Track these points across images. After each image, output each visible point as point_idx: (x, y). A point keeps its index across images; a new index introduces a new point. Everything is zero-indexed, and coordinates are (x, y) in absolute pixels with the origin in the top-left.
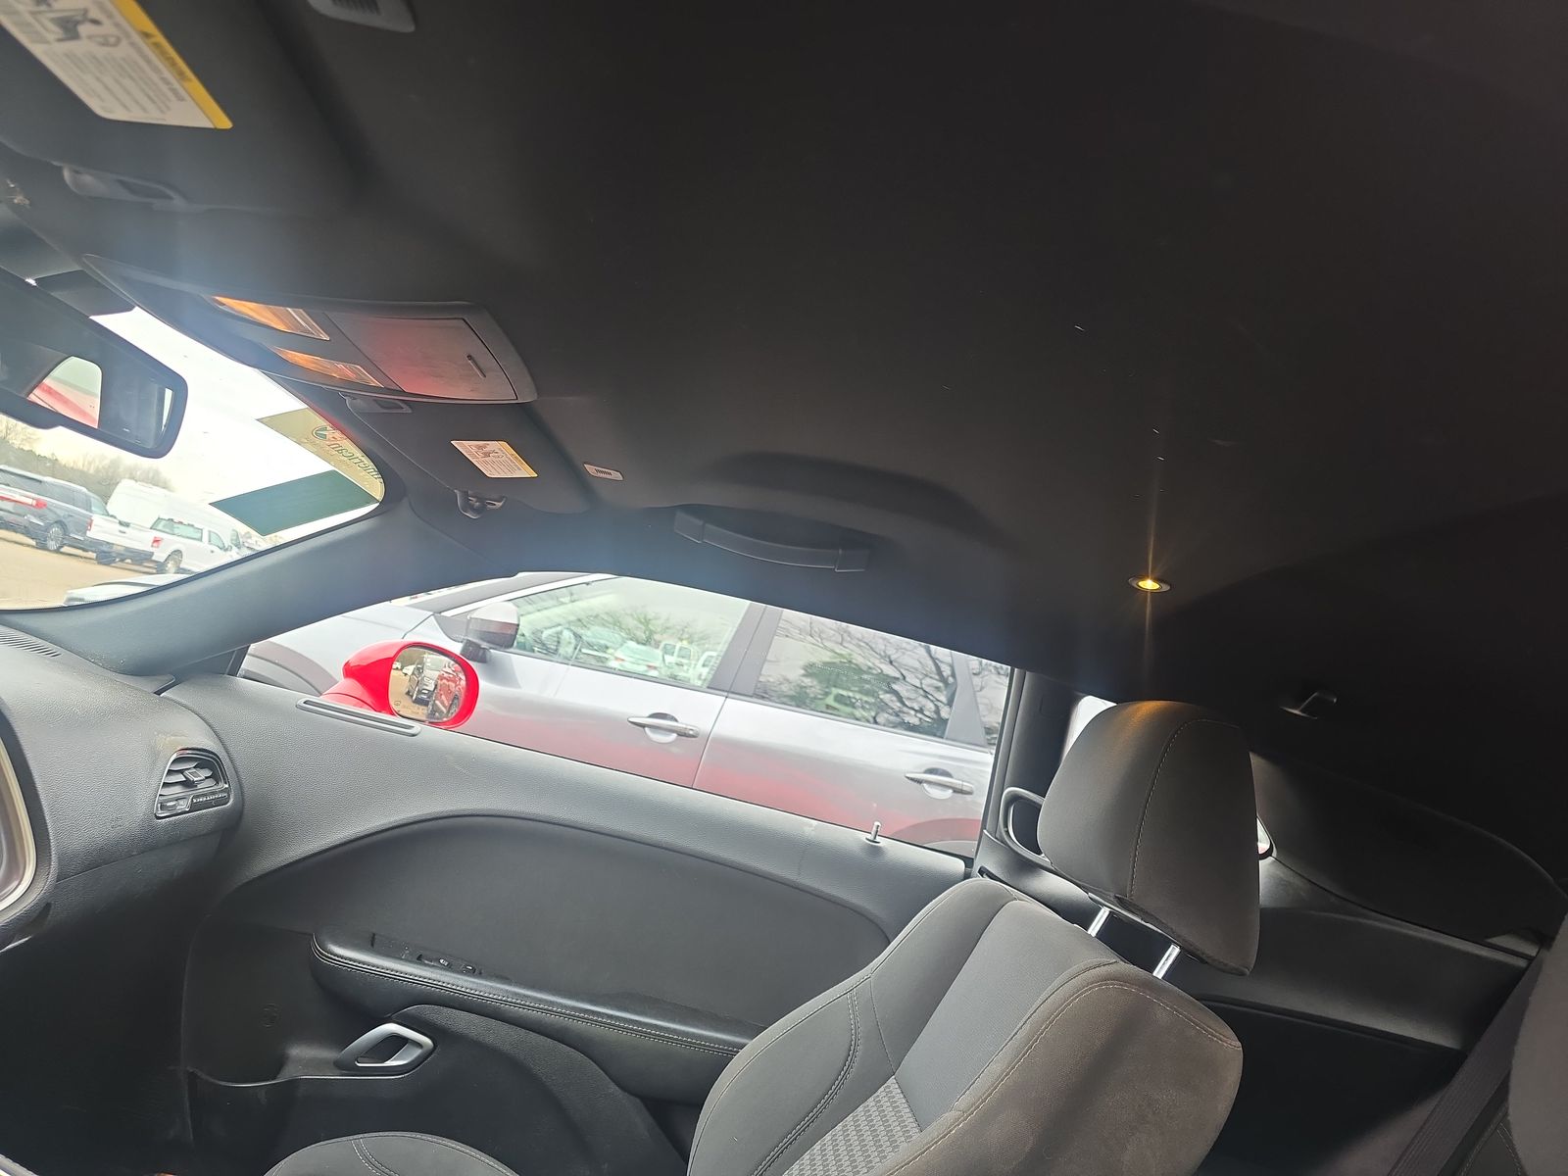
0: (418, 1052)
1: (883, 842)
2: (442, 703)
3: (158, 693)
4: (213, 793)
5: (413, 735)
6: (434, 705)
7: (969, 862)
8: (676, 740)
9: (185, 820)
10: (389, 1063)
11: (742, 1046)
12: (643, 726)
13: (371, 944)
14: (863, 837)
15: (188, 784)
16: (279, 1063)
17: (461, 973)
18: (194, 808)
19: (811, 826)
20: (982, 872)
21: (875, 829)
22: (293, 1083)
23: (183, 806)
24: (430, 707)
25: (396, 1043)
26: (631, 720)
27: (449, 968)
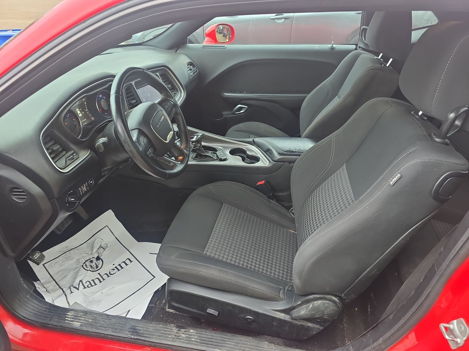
0: (245, 109)
1: (334, 46)
2: (226, 32)
3: (176, 52)
4: (195, 70)
5: (226, 48)
6: (224, 32)
7: (357, 45)
8: (284, 21)
9: (193, 76)
10: (241, 112)
11: (307, 96)
12: (274, 19)
13: (231, 92)
14: (330, 46)
15: (191, 69)
16: (222, 116)
17: (249, 94)
18: (194, 74)
19: (317, 46)
20: (359, 47)
21: (332, 43)
22: (226, 118)
23: (192, 74)
24: (223, 33)
25: (241, 109)
26: (270, 18)
27: (247, 93)
